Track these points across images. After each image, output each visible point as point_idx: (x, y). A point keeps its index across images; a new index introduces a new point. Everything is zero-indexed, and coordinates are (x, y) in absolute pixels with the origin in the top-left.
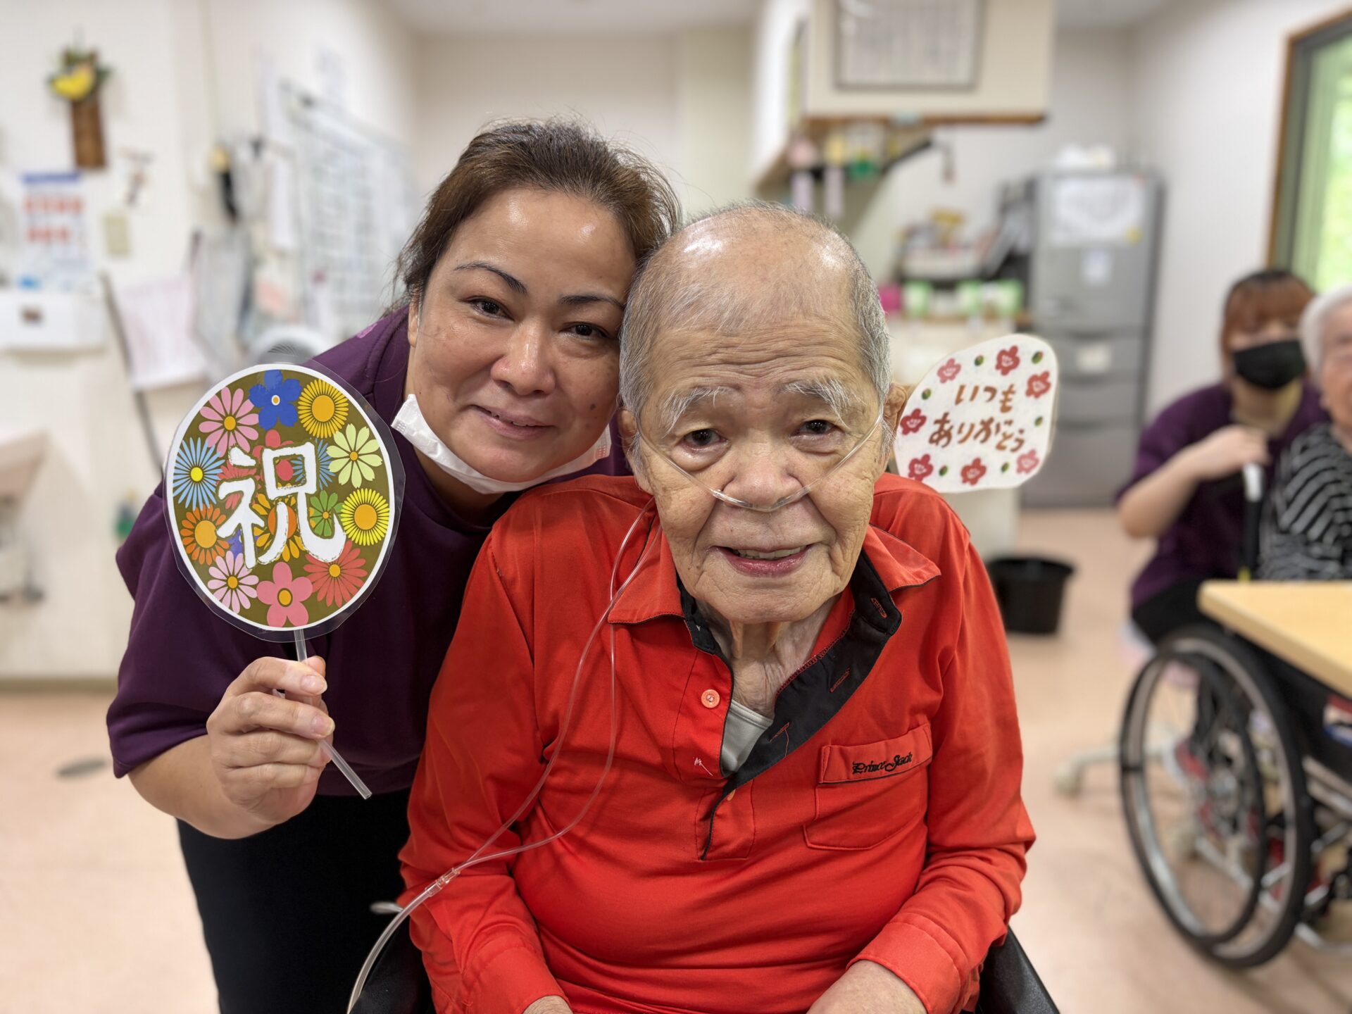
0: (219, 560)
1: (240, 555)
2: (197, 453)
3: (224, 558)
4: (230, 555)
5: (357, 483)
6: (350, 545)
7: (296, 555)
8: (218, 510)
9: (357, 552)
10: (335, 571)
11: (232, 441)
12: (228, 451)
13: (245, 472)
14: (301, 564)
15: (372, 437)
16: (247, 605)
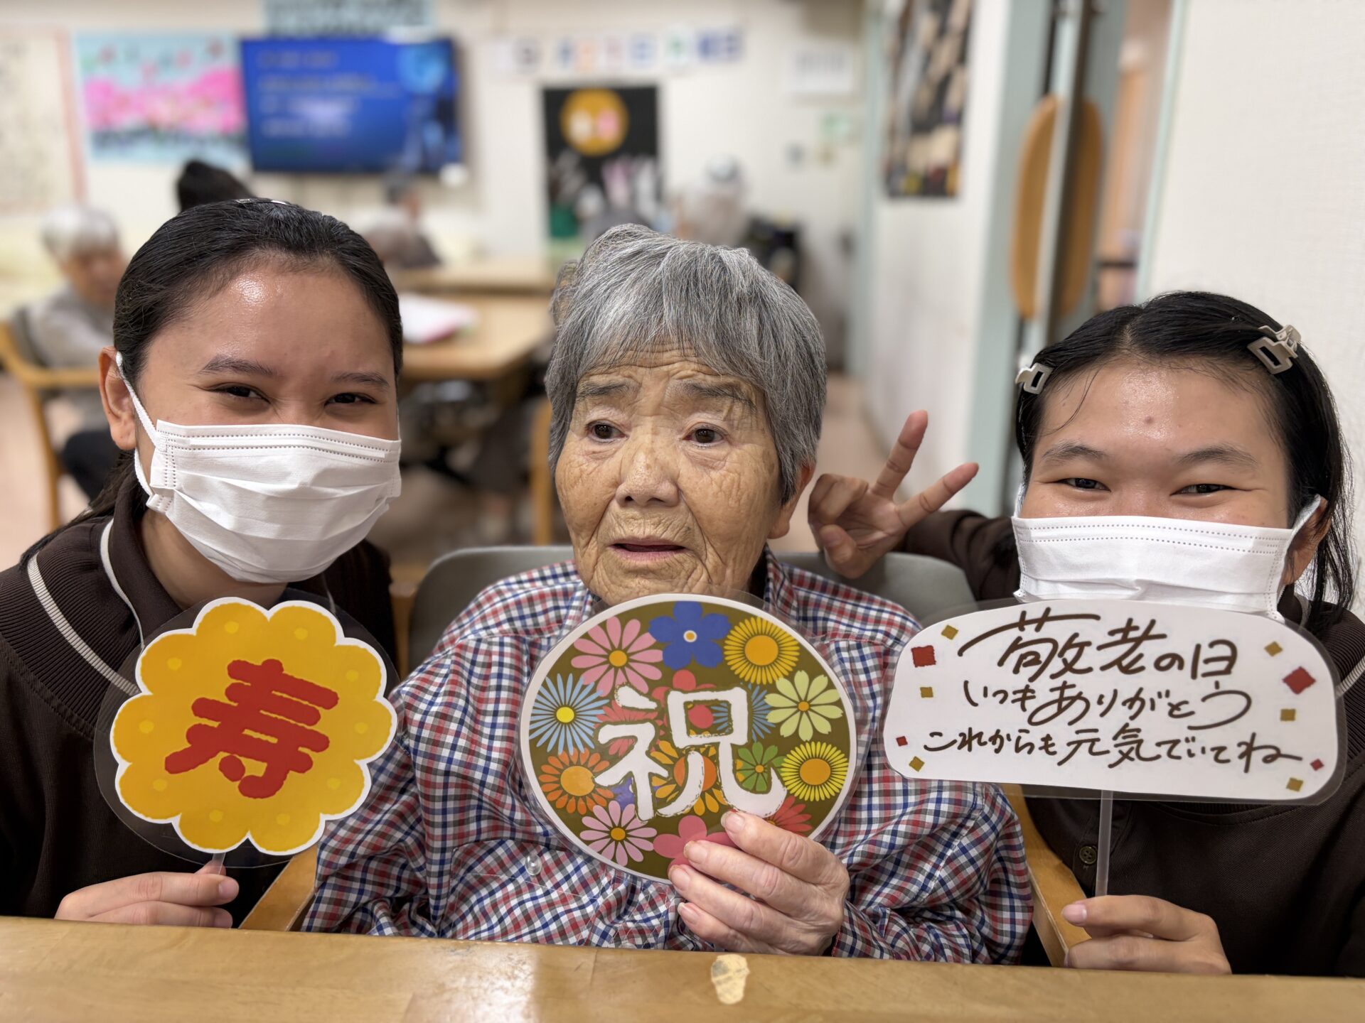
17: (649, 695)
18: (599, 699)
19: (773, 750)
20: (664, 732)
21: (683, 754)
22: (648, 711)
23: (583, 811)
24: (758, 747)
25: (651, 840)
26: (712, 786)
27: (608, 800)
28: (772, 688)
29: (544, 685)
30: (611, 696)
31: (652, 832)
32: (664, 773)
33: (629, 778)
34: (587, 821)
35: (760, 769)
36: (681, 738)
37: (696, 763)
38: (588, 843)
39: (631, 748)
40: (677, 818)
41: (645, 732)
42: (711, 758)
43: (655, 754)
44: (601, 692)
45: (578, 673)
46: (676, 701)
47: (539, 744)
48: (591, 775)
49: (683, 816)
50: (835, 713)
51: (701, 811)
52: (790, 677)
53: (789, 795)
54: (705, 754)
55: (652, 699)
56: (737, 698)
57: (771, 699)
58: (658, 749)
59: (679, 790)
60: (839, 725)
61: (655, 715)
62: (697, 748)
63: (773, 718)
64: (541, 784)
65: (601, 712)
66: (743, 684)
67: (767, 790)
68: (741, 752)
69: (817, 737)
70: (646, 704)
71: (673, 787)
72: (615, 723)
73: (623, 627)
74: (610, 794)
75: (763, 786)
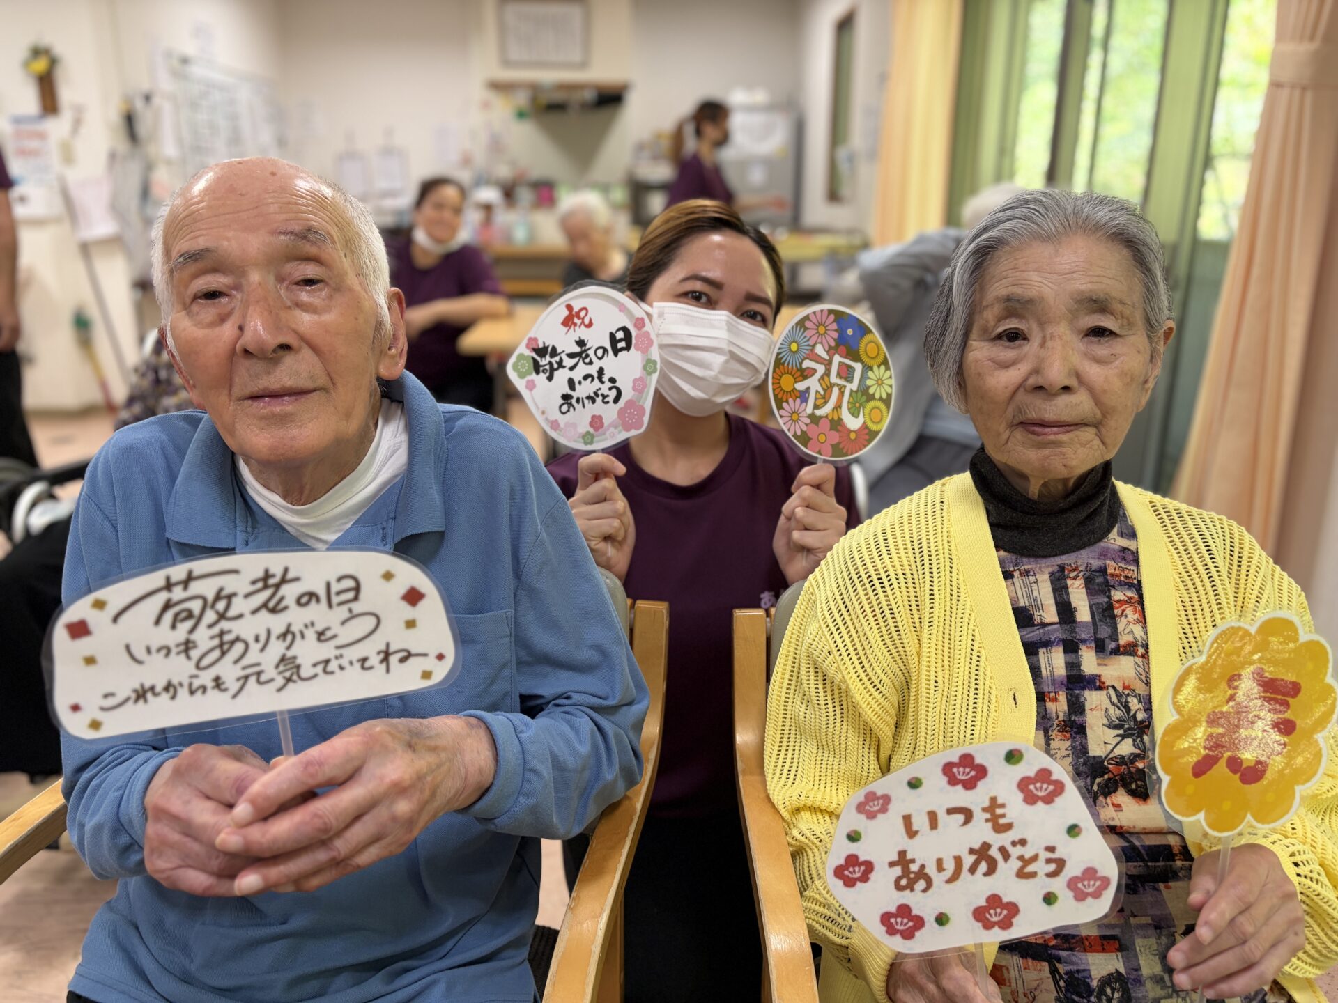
0: (791, 400)
1: (804, 404)
2: (798, 335)
3: (794, 401)
4: (798, 401)
5: (877, 396)
6: (865, 426)
7: (836, 418)
8: (799, 373)
9: (867, 431)
10: (853, 436)
11: (819, 340)
12: (815, 344)
13: (822, 360)
14: (837, 424)
15: (890, 377)
16: (799, 433)
17: (828, 352)
18: (808, 345)
19: (864, 398)
20: (827, 373)
21: (832, 386)
22: (825, 359)
23: (784, 399)
24: (860, 394)
25: (807, 425)
26: (838, 407)
27: (797, 397)
28: (871, 368)
29: (793, 328)
30: (814, 346)
31: (808, 421)
32: (822, 392)
33: (808, 389)
34: (785, 405)
35: (857, 405)
36: (834, 379)
37: (836, 391)
38: (781, 416)
39: (813, 375)
40: (821, 417)
41: (821, 369)
42: (842, 393)
43: (821, 381)
44: (811, 343)
45: (806, 329)
46: (837, 359)
47: (780, 356)
48: (793, 381)
49: (823, 417)
50: (889, 390)
51: (830, 417)
52: (879, 366)
53: (864, 423)
54: (840, 389)
55: (828, 355)
56: (858, 367)
57: (870, 374)
58: (823, 380)
59: (826, 403)
60: (889, 395)
61: (826, 363)
62: (838, 385)
63: (869, 382)
64: (773, 378)
65: (807, 352)
66: (862, 363)
67: (857, 417)
68: (854, 394)
69: (881, 399)
70: (825, 356)
71: (823, 401)
72: (811, 360)
73: (828, 315)
74: (798, 395)
75: (856, 414)
